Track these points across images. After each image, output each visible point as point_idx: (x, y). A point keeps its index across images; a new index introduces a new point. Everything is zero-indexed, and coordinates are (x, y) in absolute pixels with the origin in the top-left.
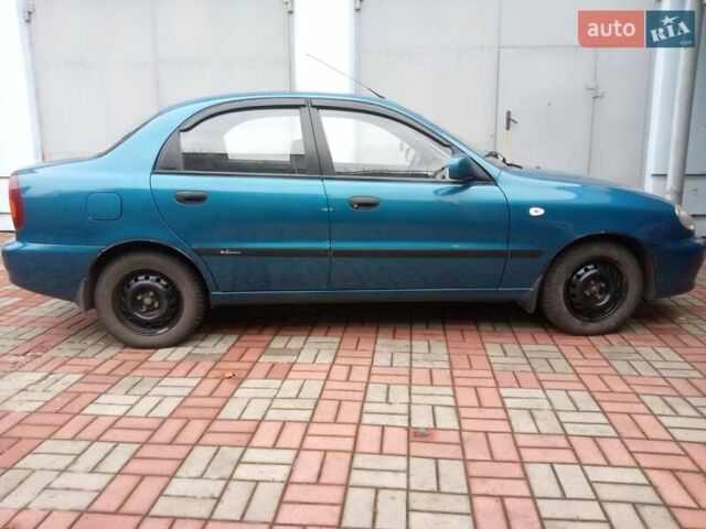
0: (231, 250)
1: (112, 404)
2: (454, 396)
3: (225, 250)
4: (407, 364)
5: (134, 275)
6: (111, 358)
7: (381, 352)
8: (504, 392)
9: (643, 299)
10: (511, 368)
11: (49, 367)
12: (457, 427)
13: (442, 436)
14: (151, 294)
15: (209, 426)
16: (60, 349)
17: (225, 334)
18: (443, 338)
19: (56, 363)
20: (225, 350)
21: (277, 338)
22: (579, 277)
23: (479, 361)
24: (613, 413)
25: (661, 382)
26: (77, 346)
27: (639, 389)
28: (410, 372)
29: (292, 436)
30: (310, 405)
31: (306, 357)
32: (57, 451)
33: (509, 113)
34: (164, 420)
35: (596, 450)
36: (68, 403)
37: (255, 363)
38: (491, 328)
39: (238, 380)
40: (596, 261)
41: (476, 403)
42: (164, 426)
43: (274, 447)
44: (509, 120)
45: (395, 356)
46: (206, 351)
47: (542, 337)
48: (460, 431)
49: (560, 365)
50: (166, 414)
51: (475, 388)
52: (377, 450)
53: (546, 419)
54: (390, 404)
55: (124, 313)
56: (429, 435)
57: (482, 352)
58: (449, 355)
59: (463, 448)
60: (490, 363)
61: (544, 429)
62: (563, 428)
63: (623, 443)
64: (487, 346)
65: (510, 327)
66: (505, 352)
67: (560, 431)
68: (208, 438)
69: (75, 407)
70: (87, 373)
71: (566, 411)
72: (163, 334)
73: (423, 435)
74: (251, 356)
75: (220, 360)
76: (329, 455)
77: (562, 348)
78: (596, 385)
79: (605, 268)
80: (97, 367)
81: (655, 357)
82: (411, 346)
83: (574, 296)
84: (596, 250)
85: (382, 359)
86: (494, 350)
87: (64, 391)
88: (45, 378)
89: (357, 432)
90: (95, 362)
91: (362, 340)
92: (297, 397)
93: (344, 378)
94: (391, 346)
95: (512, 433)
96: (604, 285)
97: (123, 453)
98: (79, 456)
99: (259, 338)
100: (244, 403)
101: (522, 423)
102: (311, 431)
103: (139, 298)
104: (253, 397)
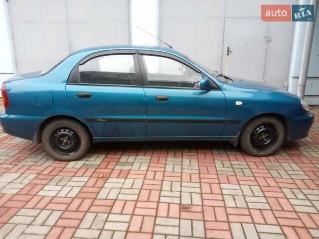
0: (102, 119)
1: (50, 190)
2: (201, 188)
3: (99, 119)
4: (180, 171)
5: (59, 129)
6: (49, 166)
7: (169, 164)
8: (223, 186)
9: (285, 140)
10: (225, 173)
11: (22, 171)
12: (201, 204)
13: (194, 209)
14: (67, 138)
15: (93, 202)
16: (26, 161)
17: (100, 154)
18: (196, 157)
19: (25, 168)
20: (99, 163)
21: (123, 156)
22: (257, 131)
23: (212, 170)
24: (269, 197)
25: (291, 181)
26: (34, 160)
27: (281, 185)
28: (182, 175)
29: (129, 208)
30: (137, 192)
31: (136, 167)
32: (27, 215)
33: (228, 48)
34: (73, 199)
35: (261, 216)
36: (31, 189)
37: (113, 170)
38: (217, 153)
39: (106, 178)
40: (265, 125)
41: (210, 192)
42: (73, 202)
43: (121, 213)
44: (228, 51)
45: (175, 166)
46: (91, 163)
47: (240, 157)
48: (203, 206)
49: (247, 172)
50: (74, 196)
51: (210, 184)
52: (166, 215)
53: (240, 200)
54: (172, 192)
55: (55, 146)
56: (189, 208)
57: (213, 165)
58: (199, 166)
59: (203, 215)
60: (217, 171)
61: (239, 206)
62: (247, 205)
63: (273, 212)
64: (216, 161)
65: (226, 151)
66: (223, 165)
67: (246, 206)
68: (93, 209)
69: (34, 192)
70: (39, 174)
71: (249, 196)
72: (72, 155)
73: (186, 208)
74: (111, 166)
75: (97, 168)
76: (145, 218)
77: (248, 163)
78: (262, 182)
79: (269, 128)
80: (43, 171)
81: (289, 168)
82: (182, 161)
83: (255, 140)
84: (265, 120)
85: (169, 168)
86: (218, 164)
87: (29, 183)
88: (20, 176)
89: (158, 207)
90: (42, 168)
91: (160, 158)
92: (131, 188)
93: (152, 178)
94: (173, 161)
95: (225, 207)
96: (268, 135)
97: (56, 216)
98: (36, 217)
99: (115, 156)
100: (108, 190)
101: (230, 203)
102: (138, 206)
103: (61, 139)
104: (112, 188)
